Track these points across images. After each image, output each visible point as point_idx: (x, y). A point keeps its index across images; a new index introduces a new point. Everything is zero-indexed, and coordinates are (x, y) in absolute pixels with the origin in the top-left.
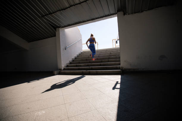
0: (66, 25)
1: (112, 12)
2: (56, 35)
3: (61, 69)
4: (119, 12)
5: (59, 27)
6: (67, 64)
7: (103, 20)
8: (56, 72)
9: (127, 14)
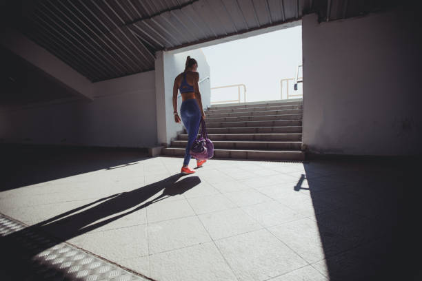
0: (178, 43)
1: (289, 15)
2: (156, 68)
3: (164, 145)
4: (308, 14)
5: (163, 49)
6: (177, 132)
7: (267, 32)
8: (154, 150)
9: (328, 20)
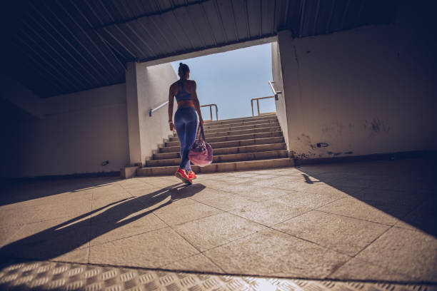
0: (153, 54)
1: (266, 31)
2: (127, 80)
4: (283, 30)
5: (135, 60)
6: (153, 151)
8: (128, 171)
9: (300, 36)
